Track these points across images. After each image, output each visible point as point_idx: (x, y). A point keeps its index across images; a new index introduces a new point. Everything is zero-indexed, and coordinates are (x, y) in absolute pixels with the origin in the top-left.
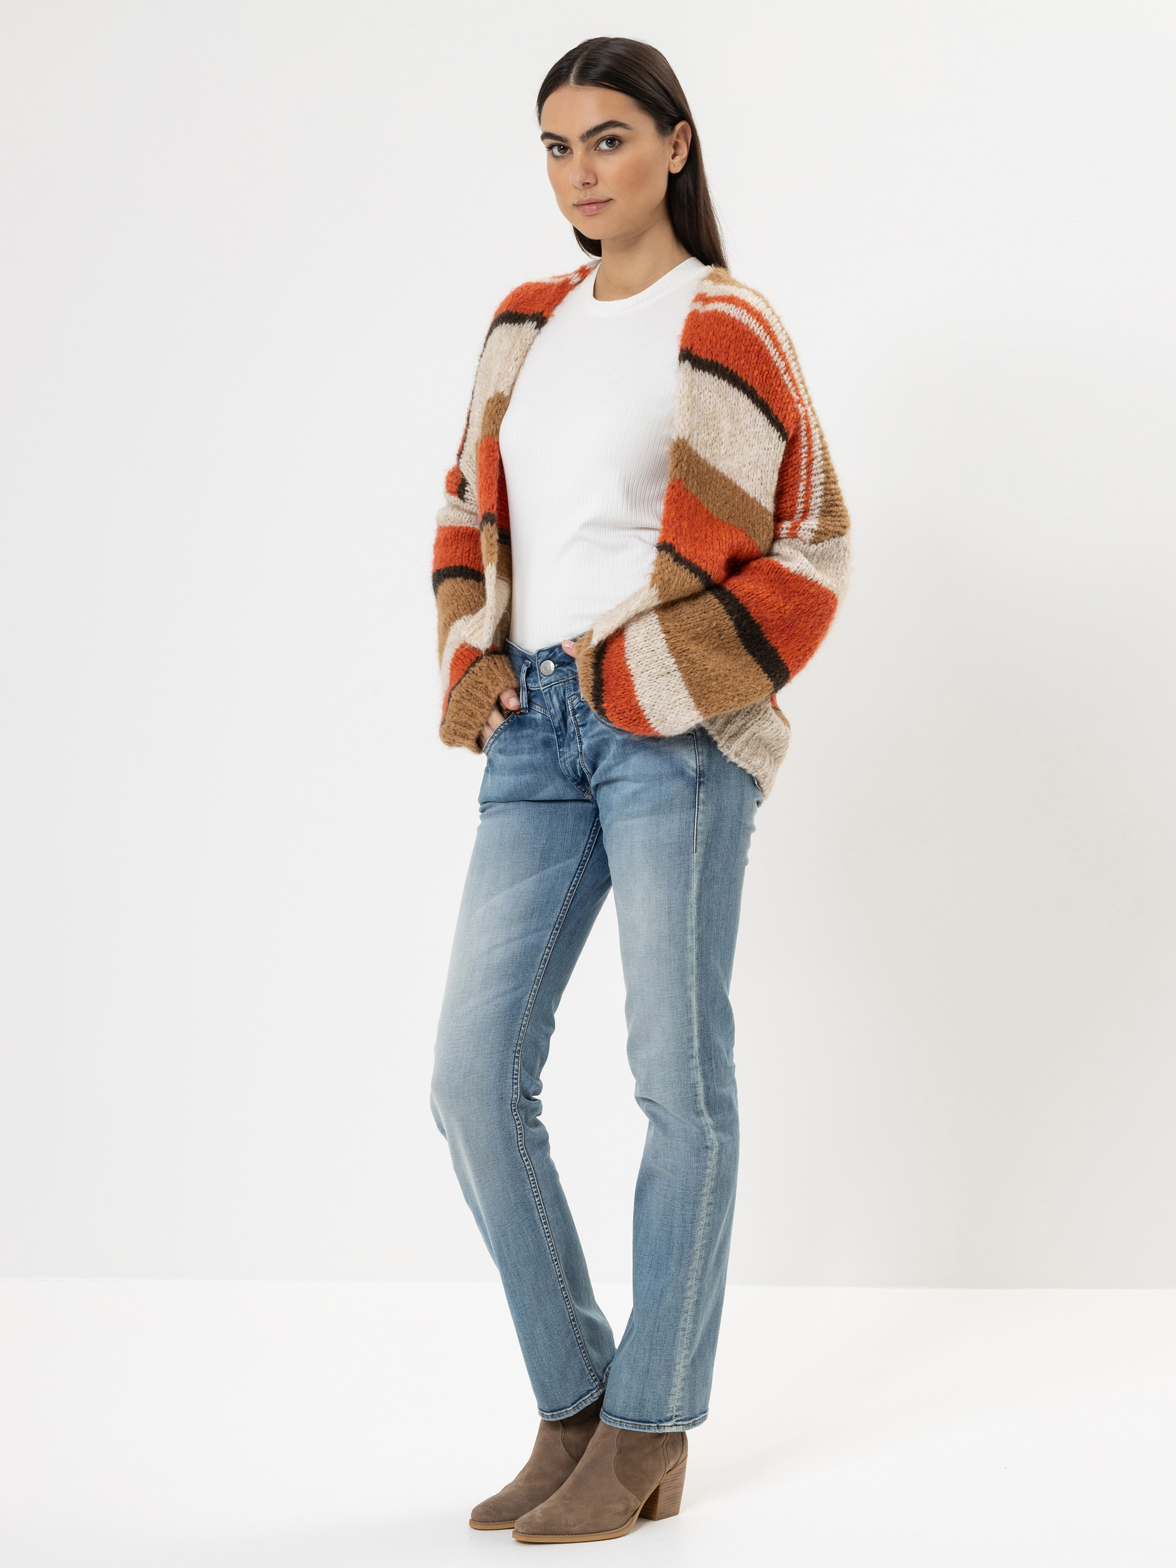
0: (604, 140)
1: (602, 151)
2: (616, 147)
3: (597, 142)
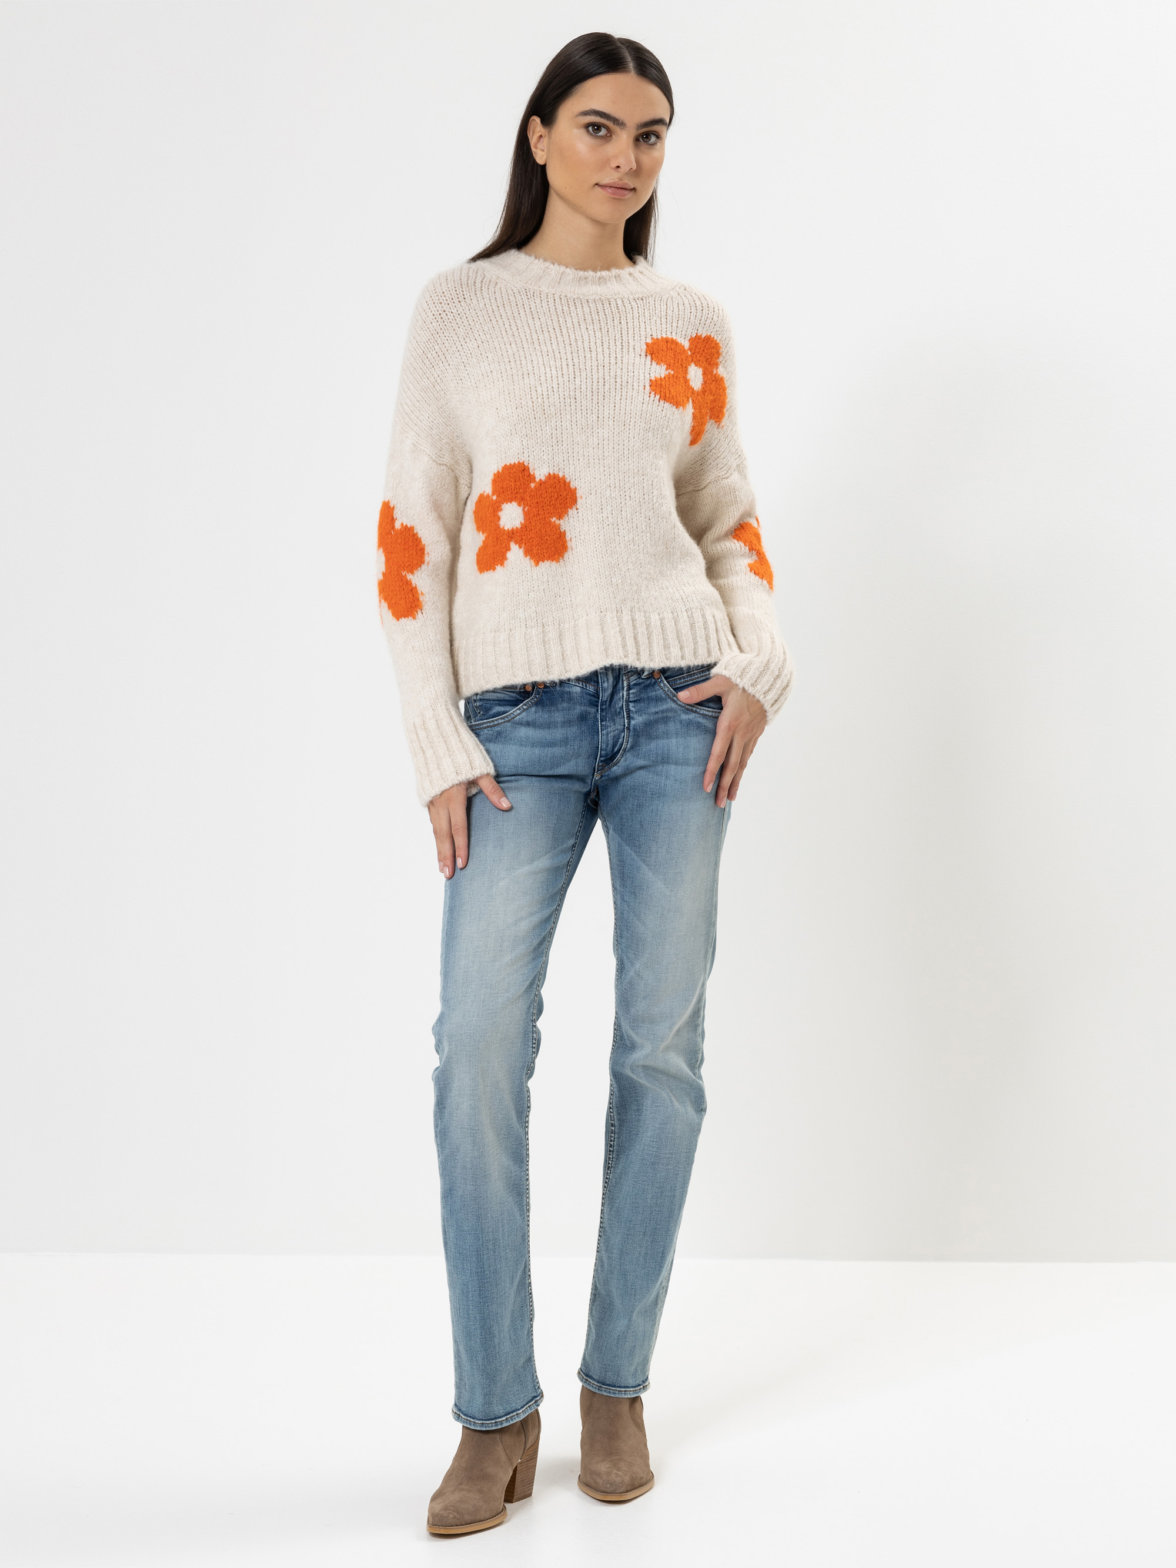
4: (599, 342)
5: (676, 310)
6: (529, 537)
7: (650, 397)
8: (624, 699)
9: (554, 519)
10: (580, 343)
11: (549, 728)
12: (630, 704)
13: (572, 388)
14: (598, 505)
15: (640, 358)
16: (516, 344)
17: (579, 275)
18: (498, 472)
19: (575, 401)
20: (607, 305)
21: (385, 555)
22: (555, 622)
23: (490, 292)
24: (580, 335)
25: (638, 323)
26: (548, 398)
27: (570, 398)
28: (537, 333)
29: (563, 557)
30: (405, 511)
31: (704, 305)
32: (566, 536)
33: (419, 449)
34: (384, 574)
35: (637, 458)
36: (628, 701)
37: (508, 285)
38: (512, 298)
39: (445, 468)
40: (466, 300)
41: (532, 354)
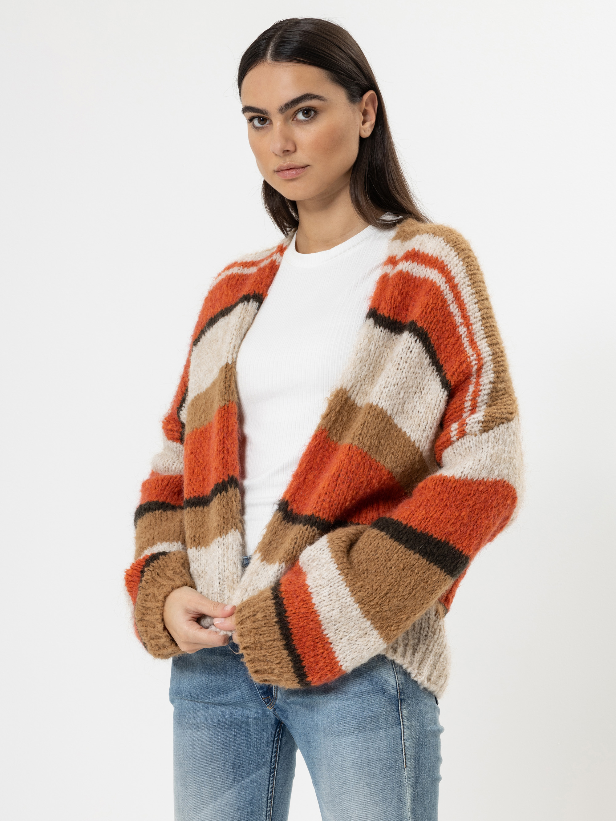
0: (301, 111)
1: (299, 122)
2: (312, 117)
3: (295, 113)
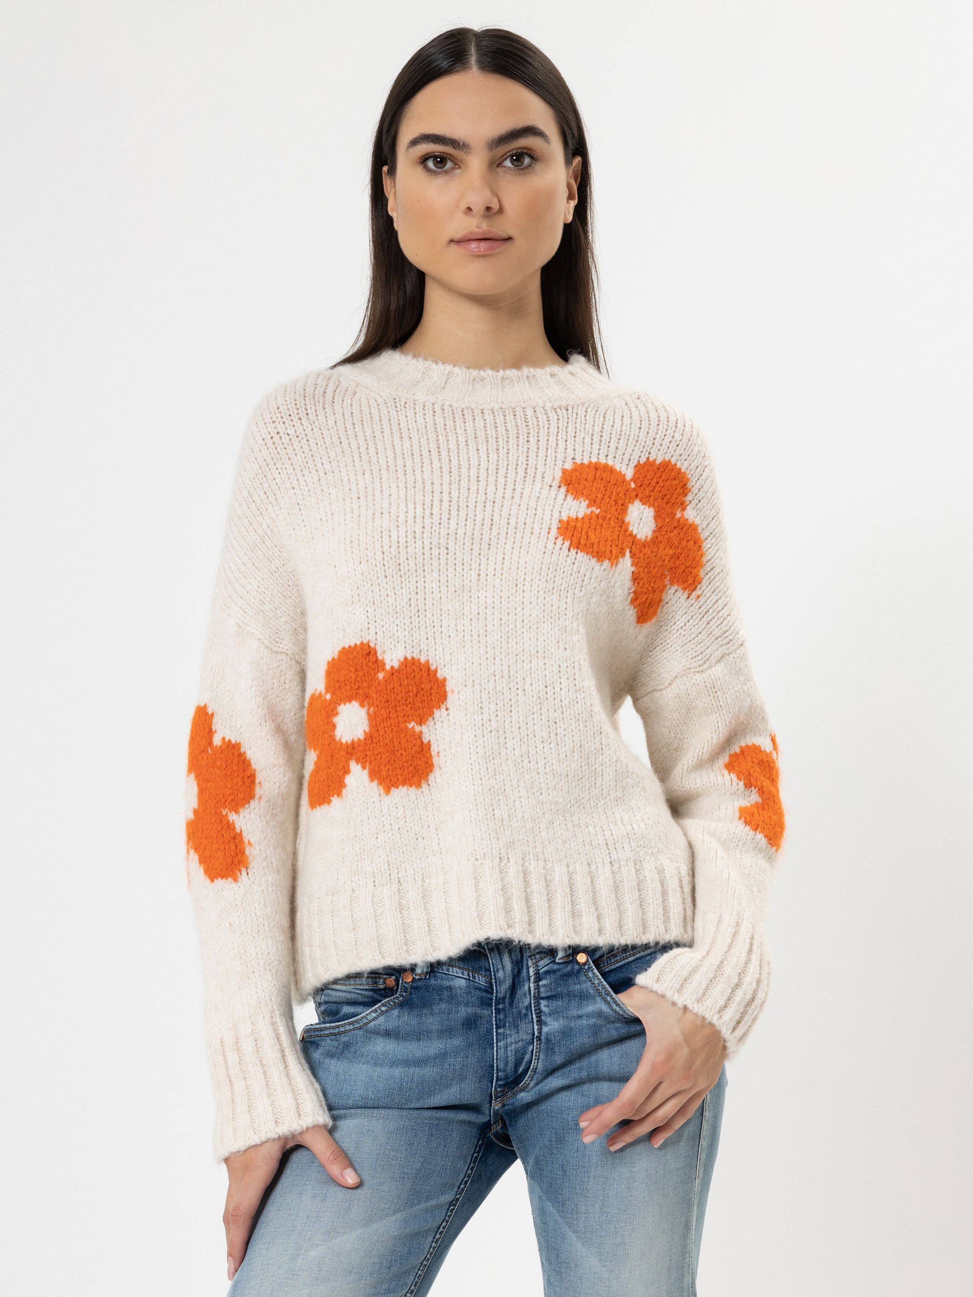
4: (492, 468)
5: (617, 426)
6: (376, 752)
7: (555, 543)
8: (532, 995)
9: (411, 725)
10: (464, 470)
11: (419, 1040)
12: (542, 1001)
13: (443, 533)
14: (476, 702)
15: (550, 490)
16: (372, 474)
17: (472, 376)
18: (334, 659)
19: (446, 551)
20: (509, 417)
21: (198, 784)
22: (416, 877)
23: (345, 406)
24: (466, 459)
25: (555, 441)
26: (406, 547)
27: (439, 548)
28: (403, 458)
29: (427, 780)
30: (228, 721)
31: (661, 418)
32: (432, 749)
33: (245, 632)
34: (196, 812)
35: (535, 633)
36: (538, 998)
37: (371, 394)
38: (375, 412)
39: (284, 658)
40: (310, 416)
41: (392, 486)
